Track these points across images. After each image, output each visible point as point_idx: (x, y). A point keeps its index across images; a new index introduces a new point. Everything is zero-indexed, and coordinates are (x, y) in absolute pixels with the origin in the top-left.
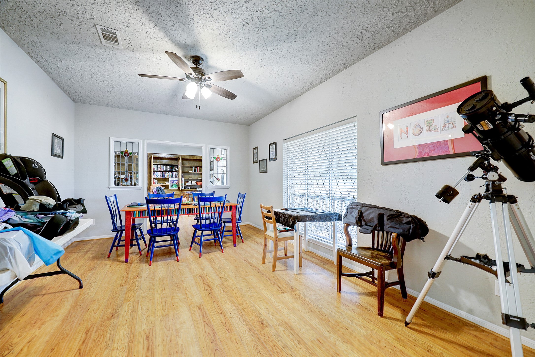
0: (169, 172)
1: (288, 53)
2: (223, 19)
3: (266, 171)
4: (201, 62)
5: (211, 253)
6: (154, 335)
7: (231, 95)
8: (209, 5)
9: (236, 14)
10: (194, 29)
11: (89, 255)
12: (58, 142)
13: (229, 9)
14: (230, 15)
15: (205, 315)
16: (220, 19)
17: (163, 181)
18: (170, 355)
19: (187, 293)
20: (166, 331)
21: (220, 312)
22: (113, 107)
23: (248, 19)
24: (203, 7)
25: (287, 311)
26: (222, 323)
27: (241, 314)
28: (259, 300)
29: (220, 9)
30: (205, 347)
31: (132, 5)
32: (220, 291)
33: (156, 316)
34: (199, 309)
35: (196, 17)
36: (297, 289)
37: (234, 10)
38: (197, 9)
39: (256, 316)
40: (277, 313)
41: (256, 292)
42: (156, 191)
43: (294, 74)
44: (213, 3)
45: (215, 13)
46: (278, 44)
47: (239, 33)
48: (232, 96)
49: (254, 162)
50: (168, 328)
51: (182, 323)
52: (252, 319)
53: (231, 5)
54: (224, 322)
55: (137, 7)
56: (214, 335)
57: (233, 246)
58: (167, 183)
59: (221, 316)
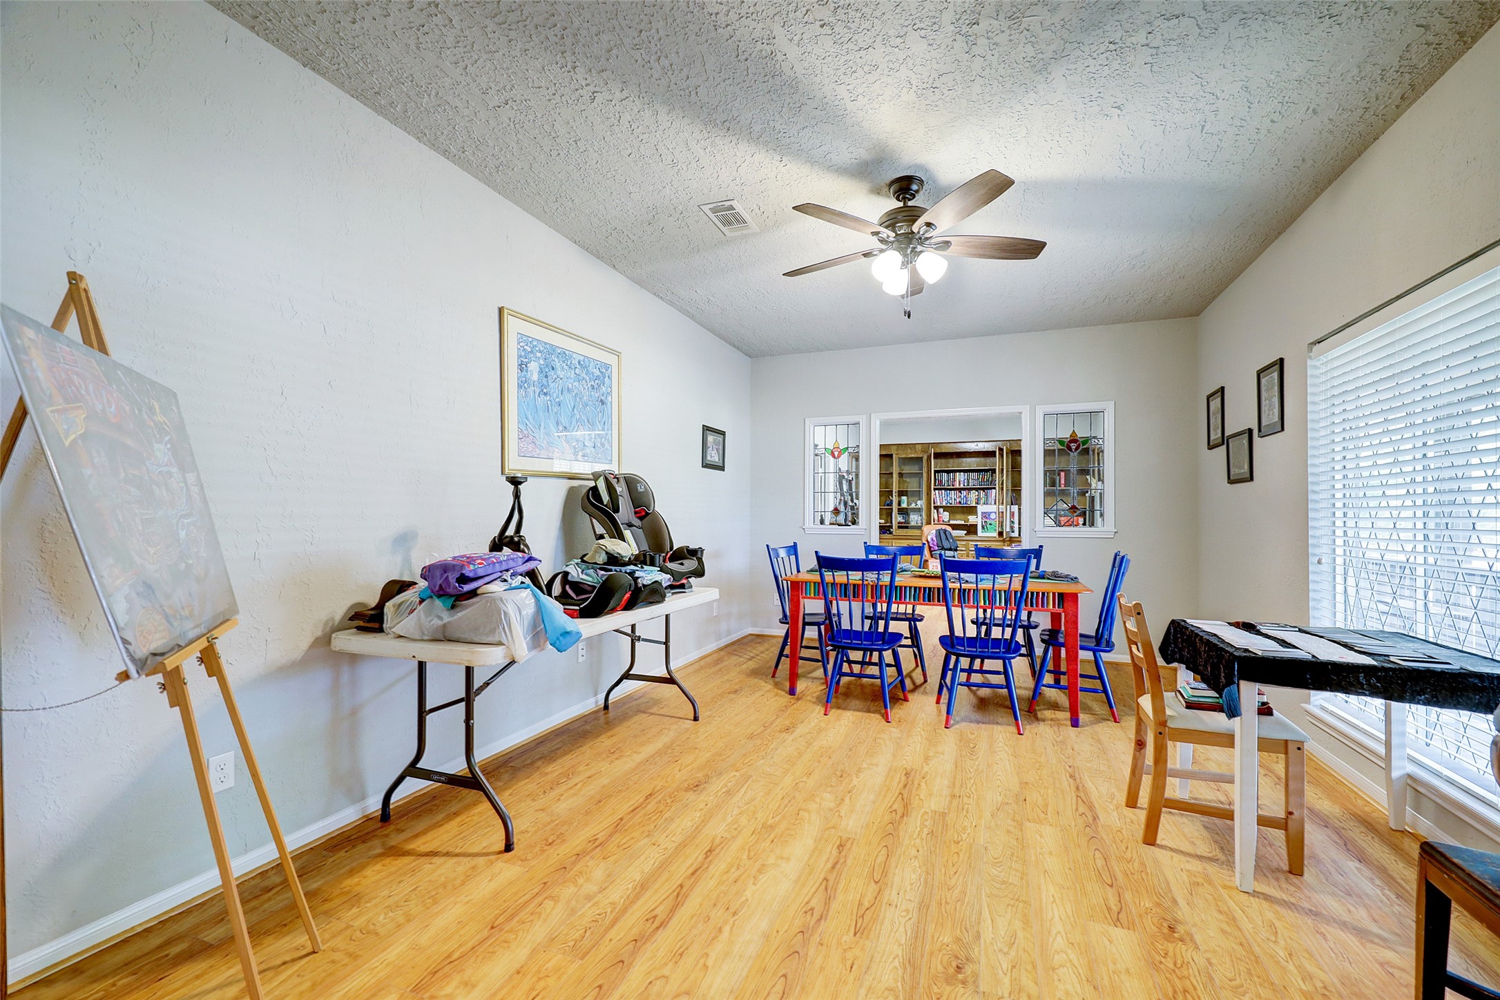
0: (977, 489)
1: (1185, 21)
2: (901, 55)
3: (1248, 476)
4: (915, 187)
5: (984, 726)
6: (721, 854)
7: (1023, 246)
8: (850, 45)
9: (928, 22)
10: (854, 119)
11: (752, 665)
12: (714, 440)
13: (902, 21)
14: (913, 36)
15: (838, 866)
16: (894, 60)
17: (963, 513)
18: (715, 905)
19: (847, 800)
20: (745, 857)
21: (877, 877)
22: (810, 352)
23: (969, 12)
24: (842, 60)
25: (1077, 985)
26: (860, 904)
27: (925, 910)
28: (1012, 902)
29: (879, 39)
30: (781, 933)
31: (725, 141)
32: (921, 829)
33: (753, 820)
34: (838, 848)
35: (842, 91)
36: (1192, 939)
37: (914, 17)
38: (832, 72)
39: (958, 940)
40: (1034, 967)
41: (1022, 878)
42: (935, 539)
43: (1272, 77)
44: (856, 37)
45: (876, 55)
46: (1116, 17)
47: (968, 63)
48: (1031, 249)
49: (1211, 447)
50: (752, 854)
51: (782, 858)
52: (940, 939)
53: (899, 10)
54: (866, 904)
55: (734, 139)
56: (820, 920)
57: (1069, 723)
58: (972, 519)
59: (873, 887)
